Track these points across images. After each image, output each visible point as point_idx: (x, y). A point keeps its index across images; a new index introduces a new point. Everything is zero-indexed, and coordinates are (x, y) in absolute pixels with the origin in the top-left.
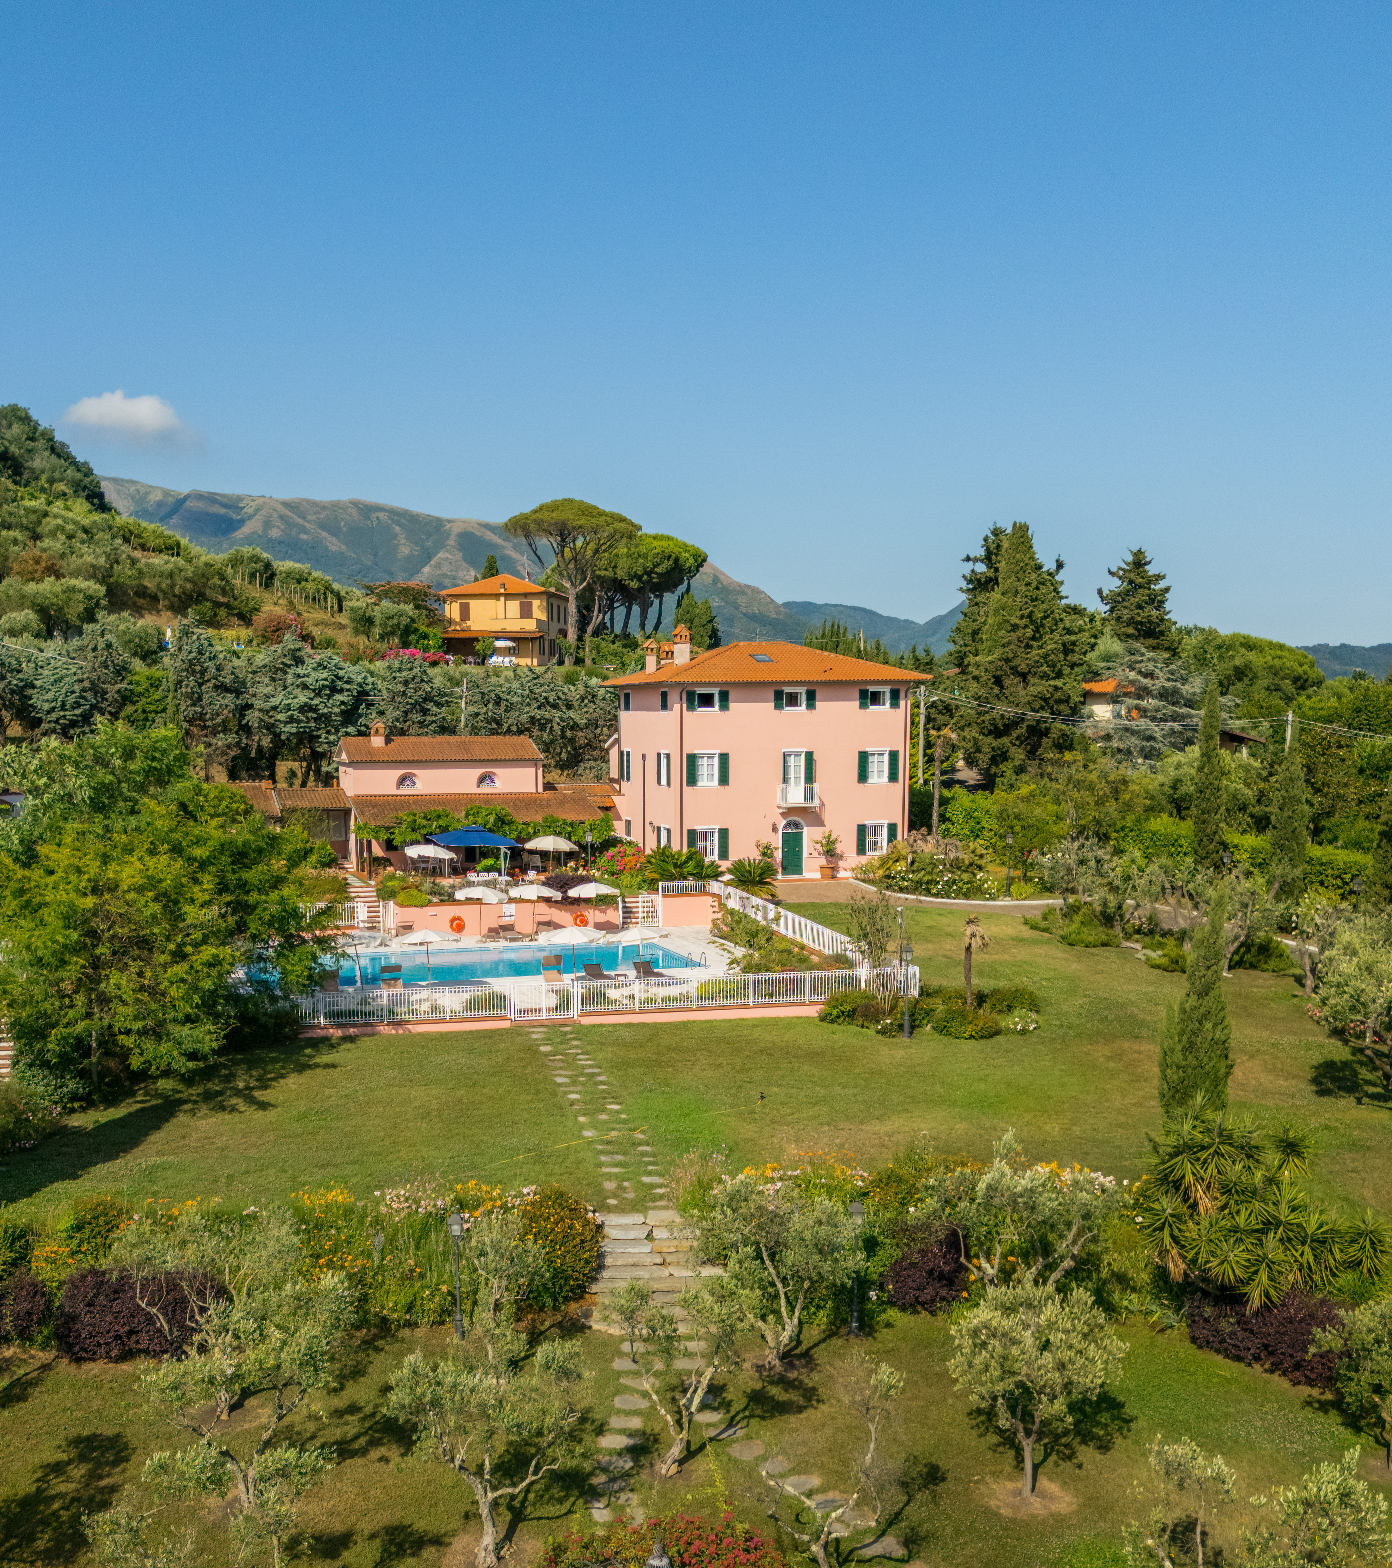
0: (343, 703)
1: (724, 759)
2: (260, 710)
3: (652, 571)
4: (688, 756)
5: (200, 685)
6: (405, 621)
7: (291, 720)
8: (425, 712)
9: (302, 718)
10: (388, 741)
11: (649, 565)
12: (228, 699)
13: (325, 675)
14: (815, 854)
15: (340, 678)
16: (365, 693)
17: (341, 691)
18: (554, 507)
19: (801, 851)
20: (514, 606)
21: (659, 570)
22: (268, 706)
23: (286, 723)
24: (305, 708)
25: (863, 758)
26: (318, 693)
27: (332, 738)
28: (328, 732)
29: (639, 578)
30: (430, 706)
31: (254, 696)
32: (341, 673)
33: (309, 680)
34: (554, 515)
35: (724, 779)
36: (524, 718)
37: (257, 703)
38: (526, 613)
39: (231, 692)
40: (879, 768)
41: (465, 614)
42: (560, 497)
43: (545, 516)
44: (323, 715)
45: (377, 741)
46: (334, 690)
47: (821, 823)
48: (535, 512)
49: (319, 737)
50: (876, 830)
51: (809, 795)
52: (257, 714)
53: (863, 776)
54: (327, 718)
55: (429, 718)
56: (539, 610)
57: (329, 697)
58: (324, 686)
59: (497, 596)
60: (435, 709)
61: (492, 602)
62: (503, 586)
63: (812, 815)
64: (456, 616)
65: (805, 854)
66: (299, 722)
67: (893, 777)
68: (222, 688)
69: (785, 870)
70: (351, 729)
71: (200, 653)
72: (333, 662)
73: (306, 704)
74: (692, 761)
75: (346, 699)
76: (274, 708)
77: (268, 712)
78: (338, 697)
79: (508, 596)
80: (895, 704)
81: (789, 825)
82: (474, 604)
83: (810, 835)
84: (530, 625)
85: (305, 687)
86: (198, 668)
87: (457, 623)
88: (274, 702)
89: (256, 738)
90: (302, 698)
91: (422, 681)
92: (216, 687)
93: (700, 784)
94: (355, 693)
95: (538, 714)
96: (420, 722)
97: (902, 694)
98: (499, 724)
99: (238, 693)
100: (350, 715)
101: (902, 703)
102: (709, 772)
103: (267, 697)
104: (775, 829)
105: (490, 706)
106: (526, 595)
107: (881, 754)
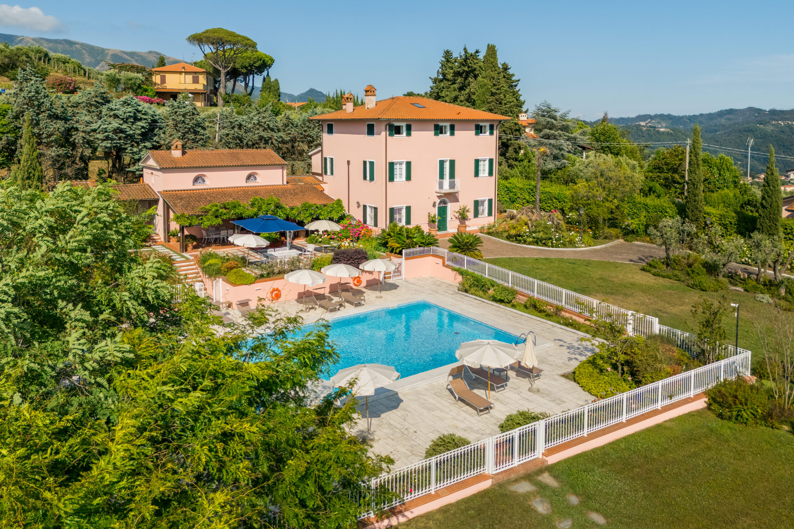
0: (143, 127)
1: (409, 164)
2: (83, 132)
3: (253, 65)
4: (390, 163)
5: (38, 114)
6: (138, 82)
7: (107, 138)
8: (196, 133)
9: (115, 137)
10: (184, 153)
11: (252, 62)
12: (60, 125)
13: (130, 110)
14: (454, 219)
15: (139, 112)
16: (155, 121)
17: (141, 119)
18: (214, 31)
19: (446, 217)
20: (189, 78)
21: (256, 65)
22: (88, 129)
23: (103, 140)
24: (118, 131)
25: (477, 162)
26: (125, 121)
27: (135, 150)
28: (132, 146)
29: (246, 68)
30: (199, 129)
31: (77, 122)
32: (140, 108)
33: (120, 113)
34: (216, 34)
35: (408, 178)
36: (256, 137)
37: (81, 127)
38: (196, 81)
39: (61, 119)
40: (484, 167)
41: (163, 80)
42: (216, 27)
43: (211, 35)
44: (129, 135)
45: (176, 154)
46: (136, 119)
47: (457, 200)
48: (204, 33)
49: (126, 149)
50: (483, 202)
51: (452, 185)
52: (81, 134)
53: (477, 174)
54: (131, 137)
55: (198, 137)
56: (202, 80)
57: (133, 123)
58: (130, 116)
59: (181, 73)
60: (202, 131)
61: (178, 75)
62: (184, 68)
63: (453, 197)
64: (159, 82)
65: (449, 219)
66: (112, 139)
67: (491, 174)
68: (55, 117)
70: (148, 144)
71: (37, 92)
72: (134, 102)
73: (118, 128)
74: (392, 165)
75: (145, 125)
76: (94, 131)
77: (89, 133)
78: (139, 123)
79: (186, 73)
80: (491, 133)
81: (440, 203)
82: (168, 76)
83: (452, 208)
84: (199, 87)
85: (116, 116)
86: (36, 103)
87: (159, 85)
88: (94, 126)
89: (80, 150)
90: (115, 124)
91: (193, 114)
92: (50, 117)
93: (395, 180)
94: (149, 121)
95: (265, 135)
96: (193, 139)
97: (495, 127)
98: (241, 140)
99: (66, 120)
100: (147, 135)
101: (495, 132)
102: (400, 172)
103: (88, 123)
104: (434, 205)
105: (236, 129)
106: (196, 73)
107: (484, 161)
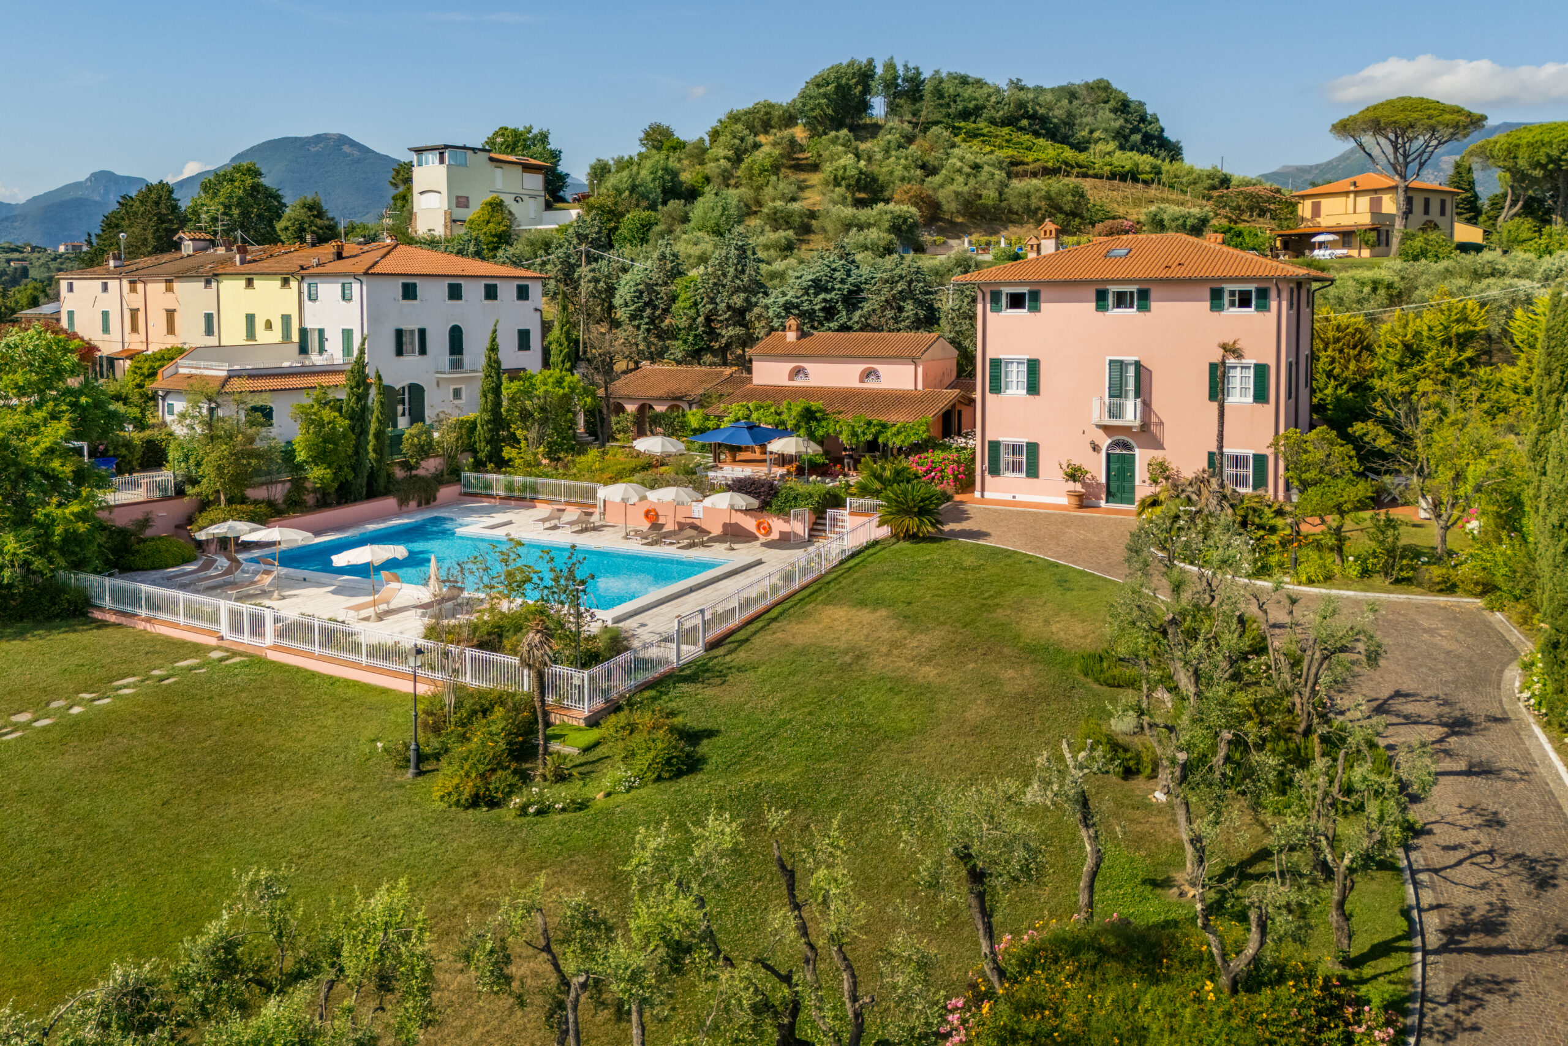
1: (1033, 366)
4: (991, 360)
10: (804, 336)
14: (1148, 482)
19: (1133, 476)
20: (1363, 202)
25: (1218, 372)
35: (1033, 387)
38: (1375, 206)
40: (1240, 385)
41: (1316, 211)
45: (791, 336)
47: (1159, 445)
50: (1237, 460)
53: (1217, 393)
56: (1389, 204)
59: (1347, 194)
61: (1343, 199)
62: (1355, 184)
63: (1148, 436)
64: (1308, 214)
65: (1137, 482)
67: (1261, 396)
69: (1110, 496)
74: (997, 363)
79: (1358, 193)
80: (1263, 307)
81: (1116, 444)
82: (1325, 202)
83: (1143, 459)
87: (1308, 219)
93: (1007, 391)
97: (1273, 293)
101: (1274, 305)
102: (1015, 379)
104: (1096, 449)
106: (1376, 191)
107: (1244, 368)
